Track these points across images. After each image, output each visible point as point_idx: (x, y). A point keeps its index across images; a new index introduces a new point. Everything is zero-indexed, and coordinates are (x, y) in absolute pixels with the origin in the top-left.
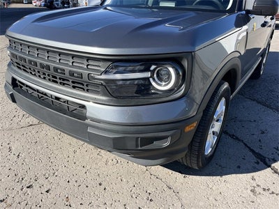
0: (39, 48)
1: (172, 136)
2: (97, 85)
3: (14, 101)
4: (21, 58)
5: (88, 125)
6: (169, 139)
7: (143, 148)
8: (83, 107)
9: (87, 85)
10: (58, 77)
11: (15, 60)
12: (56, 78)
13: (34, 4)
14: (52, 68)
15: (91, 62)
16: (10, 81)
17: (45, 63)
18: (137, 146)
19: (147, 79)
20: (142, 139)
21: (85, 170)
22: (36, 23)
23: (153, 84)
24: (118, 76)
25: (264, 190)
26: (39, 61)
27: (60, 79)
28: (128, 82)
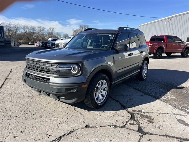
0: (37, 61)
1: (77, 87)
2: (54, 72)
3: (25, 82)
4: (31, 65)
5: (50, 85)
6: (76, 89)
7: (67, 92)
8: (49, 79)
9: (51, 72)
10: (42, 70)
11: (28, 66)
12: (41, 70)
13: (36, 45)
14: (40, 67)
15: (52, 65)
16: (25, 74)
17: (38, 66)
18: (65, 91)
19: (70, 70)
20: (67, 88)
21: (49, 109)
22: (37, 54)
23: (72, 71)
24: (60, 69)
25: (119, 115)
26: (36, 65)
27: (43, 71)
28: (64, 71)
